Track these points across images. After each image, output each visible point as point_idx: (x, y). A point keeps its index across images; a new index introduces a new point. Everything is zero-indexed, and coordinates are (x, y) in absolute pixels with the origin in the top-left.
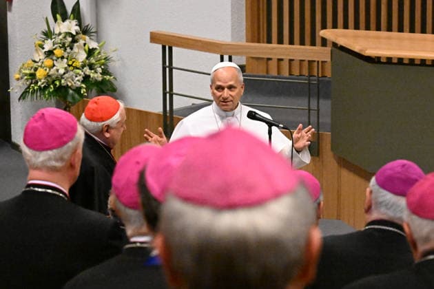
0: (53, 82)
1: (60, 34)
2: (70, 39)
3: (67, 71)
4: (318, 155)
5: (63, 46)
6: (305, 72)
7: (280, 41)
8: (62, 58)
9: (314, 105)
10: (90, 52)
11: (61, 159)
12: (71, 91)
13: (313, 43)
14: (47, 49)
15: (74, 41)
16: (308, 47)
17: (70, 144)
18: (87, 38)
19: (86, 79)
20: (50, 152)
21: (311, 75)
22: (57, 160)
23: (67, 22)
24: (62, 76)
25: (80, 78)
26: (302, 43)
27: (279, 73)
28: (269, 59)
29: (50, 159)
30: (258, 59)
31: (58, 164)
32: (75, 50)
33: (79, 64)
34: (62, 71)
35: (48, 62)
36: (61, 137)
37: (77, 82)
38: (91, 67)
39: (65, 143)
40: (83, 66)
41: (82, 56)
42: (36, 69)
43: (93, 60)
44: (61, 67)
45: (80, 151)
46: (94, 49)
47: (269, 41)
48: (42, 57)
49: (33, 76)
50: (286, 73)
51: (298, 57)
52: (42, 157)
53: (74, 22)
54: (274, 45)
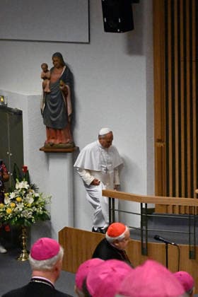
0: (16, 216)
1: (19, 189)
2: (24, 192)
3: (23, 209)
4: (195, 258)
5: (21, 196)
6: (188, 212)
7: (174, 196)
8: (21, 202)
9: (192, 231)
10: (36, 199)
11: (51, 265)
12: (26, 220)
13: (192, 197)
14: (12, 198)
15: (27, 193)
16: (189, 199)
17: (56, 257)
18: (33, 191)
19: (34, 213)
20: (45, 261)
21: (191, 214)
22: (48, 265)
23: (22, 183)
24: (21, 212)
25: (31, 213)
26: (186, 196)
27: (173, 212)
28: (168, 205)
29: (45, 264)
30: (162, 205)
31: (49, 268)
32: (28, 198)
33: (30, 205)
34: (21, 209)
35: (13, 205)
36: (50, 253)
37: (29, 215)
38: (36, 206)
39: (53, 256)
40: (32, 206)
41: (31, 201)
42: (6, 208)
43: (37, 203)
44: (20, 207)
45: (61, 261)
46: (38, 197)
47: (168, 195)
48: (9, 202)
49: (5, 212)
50: (177, 213)
51: (183, 204)
52: (40, 264)
53: (26, 182)
54: (171, 198)
